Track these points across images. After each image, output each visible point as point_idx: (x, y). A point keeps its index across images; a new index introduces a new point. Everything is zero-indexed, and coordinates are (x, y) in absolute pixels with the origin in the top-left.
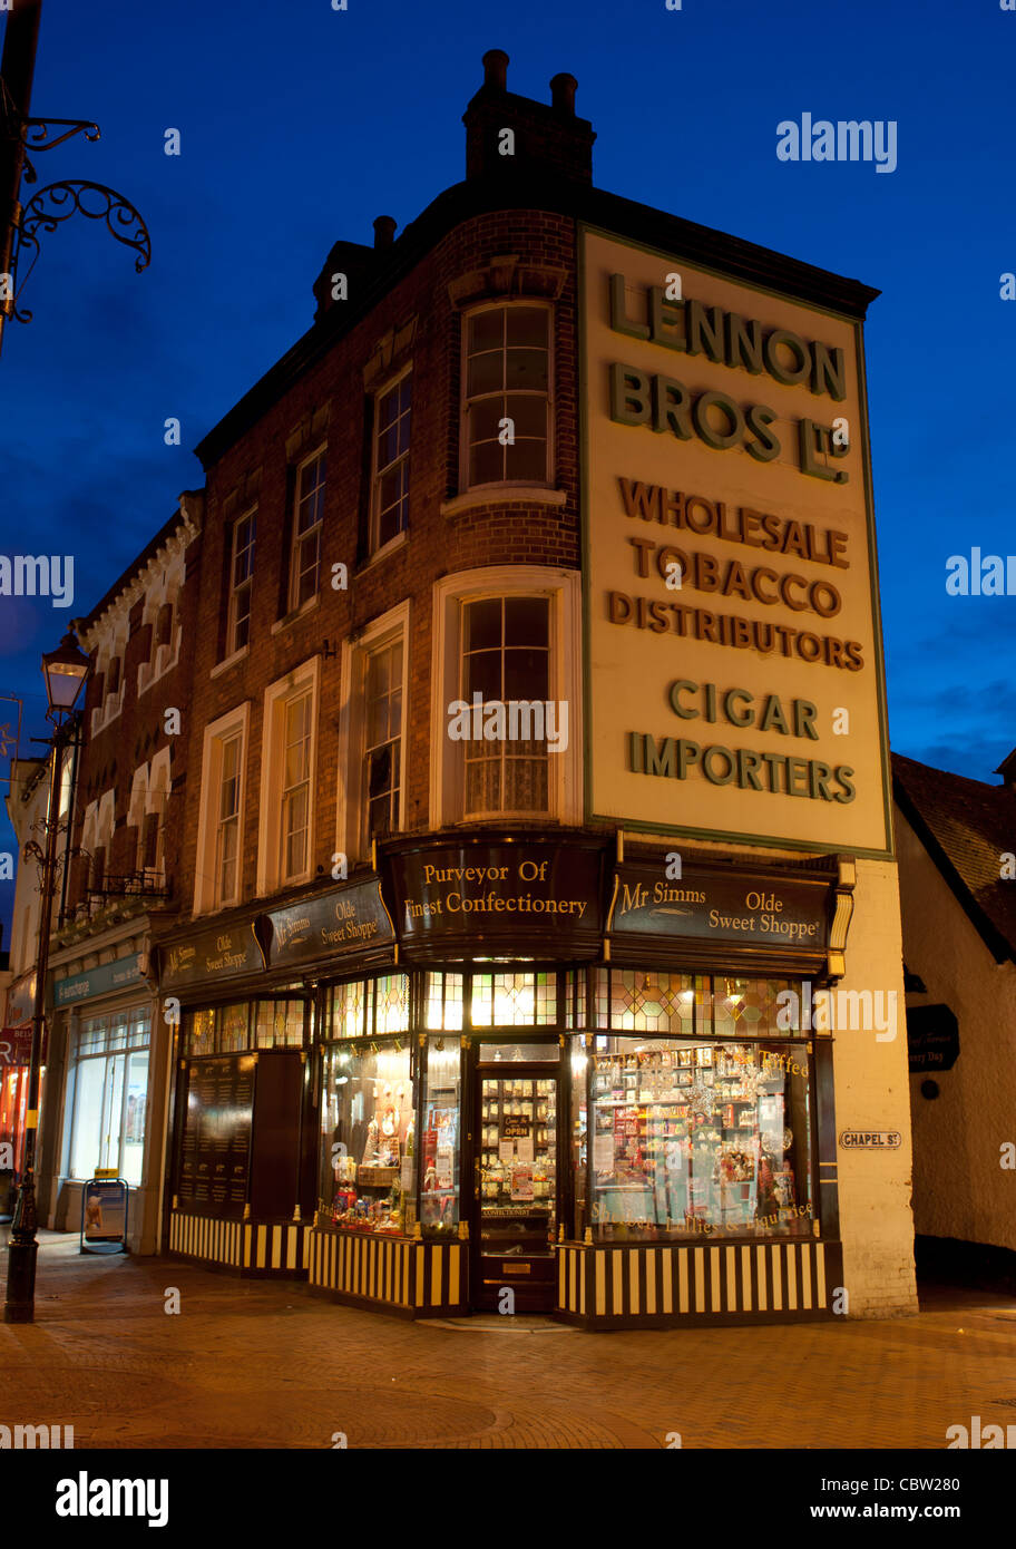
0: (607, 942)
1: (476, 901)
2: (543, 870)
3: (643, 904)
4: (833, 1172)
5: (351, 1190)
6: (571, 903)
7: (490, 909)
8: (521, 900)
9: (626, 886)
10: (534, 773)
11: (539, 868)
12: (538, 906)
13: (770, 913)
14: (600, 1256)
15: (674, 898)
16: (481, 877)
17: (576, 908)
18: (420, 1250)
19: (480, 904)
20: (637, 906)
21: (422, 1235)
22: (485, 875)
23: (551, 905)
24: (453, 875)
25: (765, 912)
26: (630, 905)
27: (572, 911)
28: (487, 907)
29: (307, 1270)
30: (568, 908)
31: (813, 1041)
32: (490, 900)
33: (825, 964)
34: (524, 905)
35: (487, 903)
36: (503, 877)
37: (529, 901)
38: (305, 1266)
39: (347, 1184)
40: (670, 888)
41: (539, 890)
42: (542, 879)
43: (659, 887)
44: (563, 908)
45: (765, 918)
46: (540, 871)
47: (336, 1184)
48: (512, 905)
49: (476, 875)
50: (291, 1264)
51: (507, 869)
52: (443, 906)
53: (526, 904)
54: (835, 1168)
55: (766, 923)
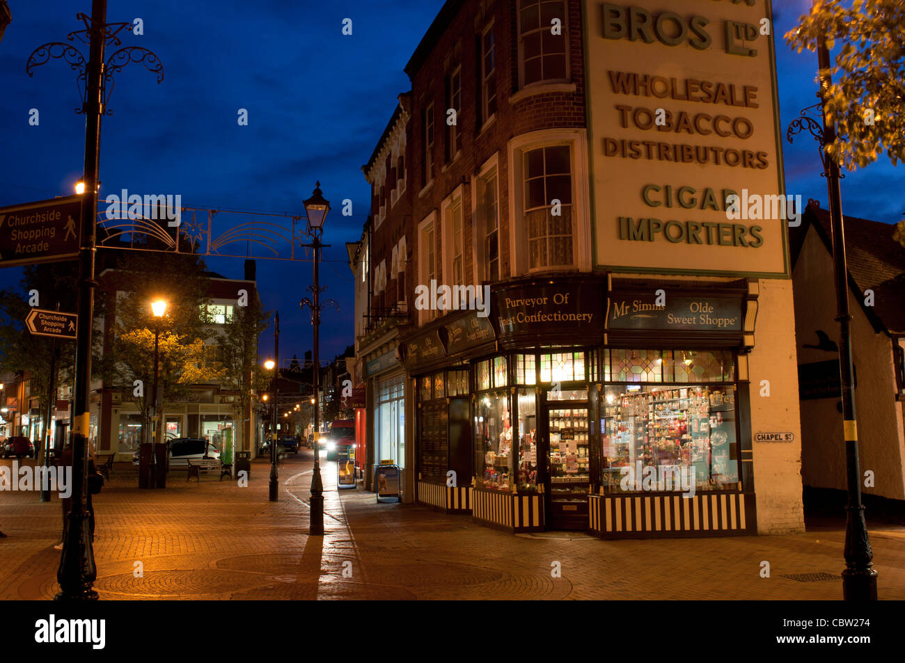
0: (606, 335)
1: (532, 317)
2: (566, 298)
3: (627, 313)
4: (750, 456)
5: (492, 468)
6: (584, 315)
7: (539, 320)
8: (555, 315)
9: (616, 304)
10: (565, 244)
11: (564, 296)
12: (565, 317)
13: (705, 314)
14: (608, 501)
15: (645, 308)
16: (534, 303)
17: (587, 317)
18: (516, 499)
19: (534, 318)
20: (623, 314)
21: (517, 491)
22: (536, 303)
23: (572, 317)
24: (519, 303)
25: (702, 313)
26: (619, 314)
27: (584, 319)
28: (537, 319)
29: (472, 510)
30: (582, 317)
31: (737, 384)
32: (539, 316)
33: (742, 341)
34: (557, 317)
35: (537, 317)
36: (545, 303)
37: (559, 315)
38: (471, 508)
39: (490, 466)
40: (642, 303)
41: (566, 309)
42: (566, 302)
43: (636, 303)
44: (580, 318)
45: (703, 317)
46: (565, 299)
47: (485, 465)
48: (550, 318)
49: (531, 302)
50: (464, 507)
51: (547, 299)
52: (516, 320)
53: (558, 317)
54: (751, 453)
55: (703, 319)
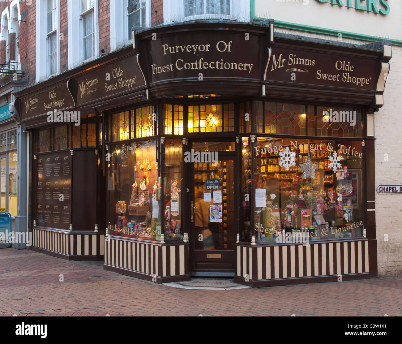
0: (264, 87)
1: (192, 64)
2: (229, 46)
3: (283, 66)
4: (373, 206)
5: (124, 217)
6: (245, 65)
7: (200, 68)
8: (217, 63)
9: (274, 56)
11: (227, 44)
12: (227, 66)
13: (347, 72)
14: (260, 250)
15: (299, 63)
16: (195, 50)
17: (247, 67)
18: (164, 249)
19: (194, 65)
20: (280, 67)
21: (165, 241)
22: (198, 49)
23: (234, 65)
24: (179, 49)
25: (345, 71)
26: (276, 66)
27: (245, 69)
28: (198, 67)
29: (103, 256)
30: (243, 67)
31: (365, 139)
32: (200, 63)
33: (374, 99)
34: (219, 65)
35: (198, 65)
36: (207, 50)
37: (222, 63)
38: (101, 253)
39: (122, 215)
40: (296, 57)
41: (227, 57)
42: (229, 51)
43: (291, 57)
44: (241, 67)
45: (345, 75)
46: (228, 46)
47: (116, 215)
48: (212, 65)
49: (192, 49)
50: (94, 253)
51: (210, 45)
52: (174, 67)
53: (220, 65)
54: (374, 203)
55: (345, 77)
